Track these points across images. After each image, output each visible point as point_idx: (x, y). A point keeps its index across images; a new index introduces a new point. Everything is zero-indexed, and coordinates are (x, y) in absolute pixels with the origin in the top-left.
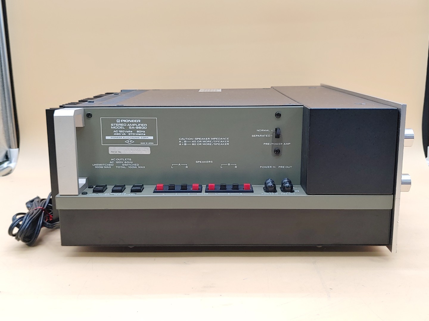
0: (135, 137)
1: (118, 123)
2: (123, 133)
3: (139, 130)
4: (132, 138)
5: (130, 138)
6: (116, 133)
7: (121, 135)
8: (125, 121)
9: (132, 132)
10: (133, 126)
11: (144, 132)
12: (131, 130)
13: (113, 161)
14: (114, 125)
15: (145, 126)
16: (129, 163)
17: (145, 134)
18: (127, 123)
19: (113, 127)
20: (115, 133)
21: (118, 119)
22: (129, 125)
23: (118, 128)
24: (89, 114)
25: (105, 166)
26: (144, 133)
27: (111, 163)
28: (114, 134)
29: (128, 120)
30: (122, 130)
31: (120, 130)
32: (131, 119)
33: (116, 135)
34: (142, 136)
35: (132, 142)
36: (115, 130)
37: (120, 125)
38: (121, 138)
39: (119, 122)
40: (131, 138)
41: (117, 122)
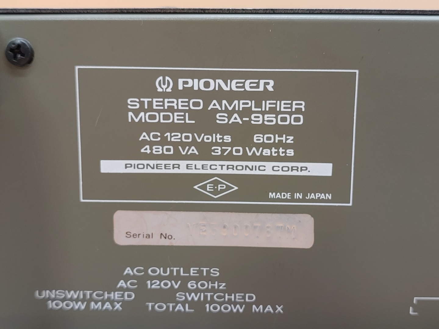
0: (244, 163)
1: (164, 95)
2: (184, 145)
3: (263, 129)
4: (230, 172)
5: (219, 171)
6: (152, 144)
7: (177, 156)
8: (197, 84)
9: (228, 139)
10: (238, 112)
11: (291, 139)
12: (224, 129)
13: (134, 277)
14: (142, 103)
15: (298, 111)
16: (207, 290)
17: (291, 152)
18: (207, 97)
19: (136, 113)
20: (145, 142)
21: (164, 74)
22: (218, 107)
23: (160, 118)
24: (19, 46)
25: (96, 302)
26: (286, 146)
27: (121, 289)
28: (143, 151)
29: (211, 81)
30: (181, 128)
31: (174, 128)
32: (226, 77)
33: (151, 157)
34: (278, 159)
35: (229, 188)
37: (174, 105)
38: (176, 171)
39: (169, 90)
40: (225, 171)
41: (160, 90)
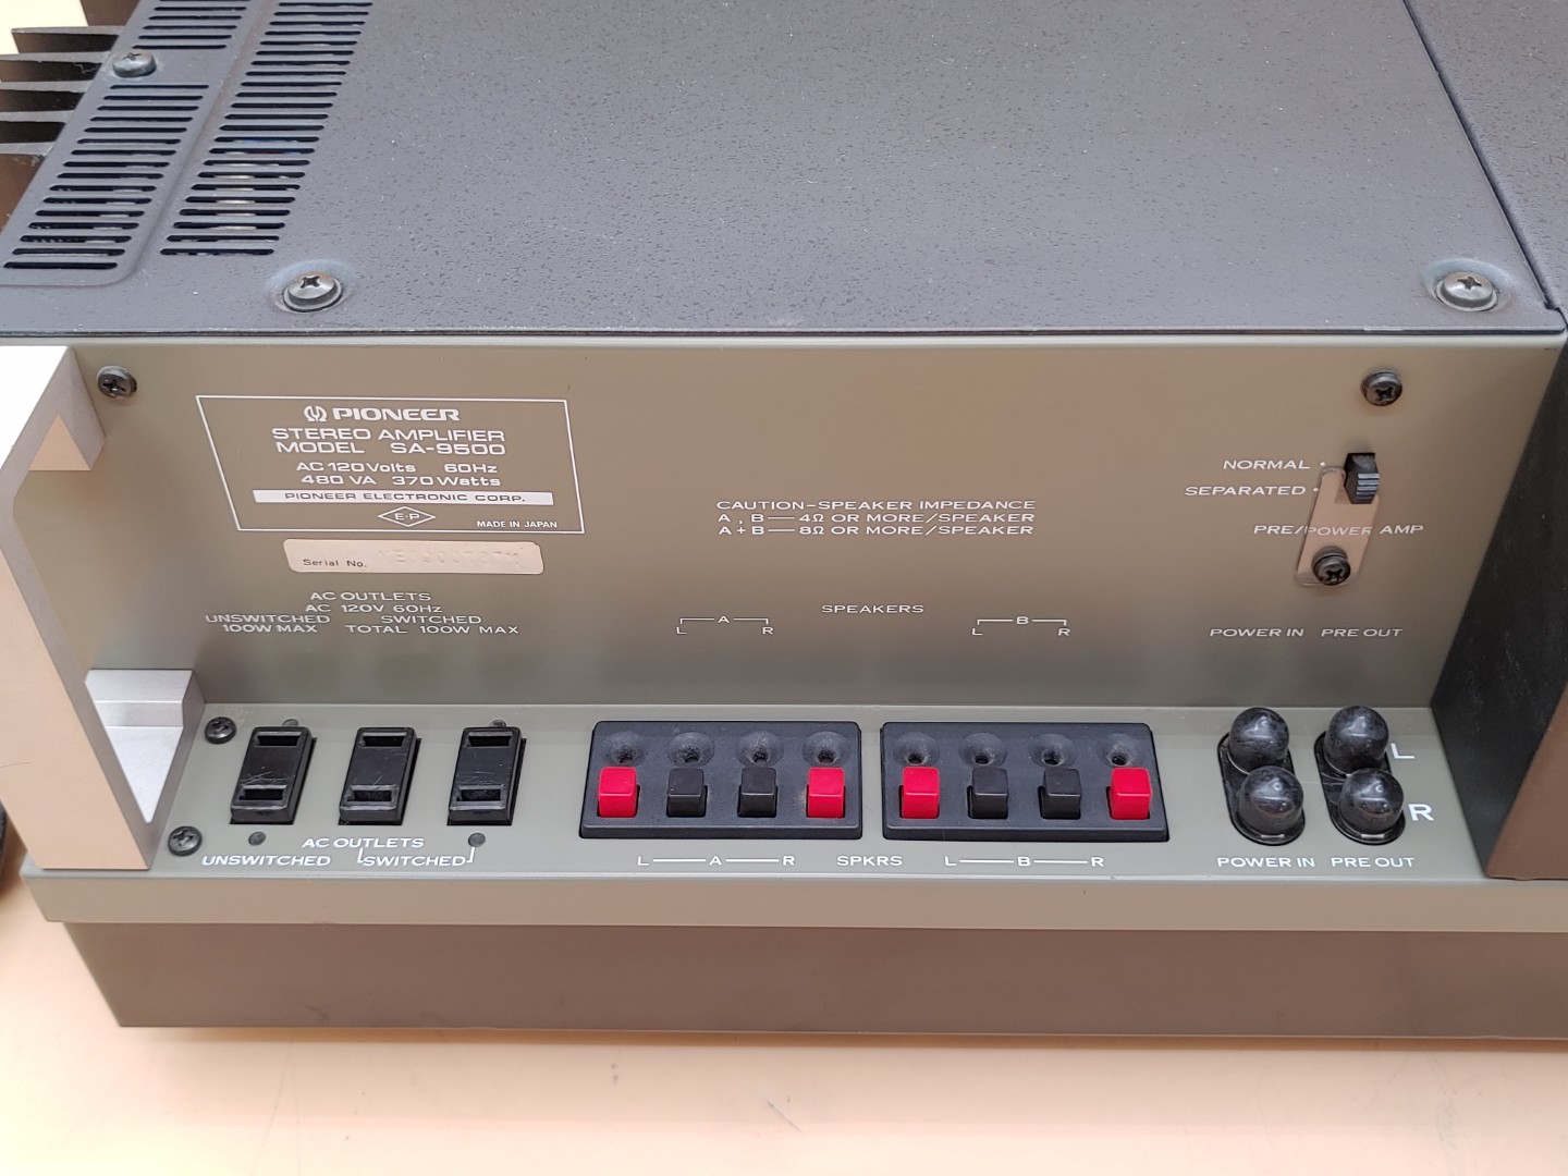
0: (438, 493)
1: (318, 425)
2: (356, 476)
3: (454, 459)
4: (421, 501)
5: (406, 500)
6: (314, 475)
7: (348, 486)
8: (360, 414)
9: (411, 468)
10: (418, 441)
11: (492, 469)
12: (404, 459)
13: (324, 602)
14: (292, 434)
15: (495, 441)
16: (419, 613)
17: (495, 482)
18: (376, 427)
19: (287, 443)
20: (305, 473)
21: (313, 404)
22: (390, 436)
23: (318, 448)
24: (116, 379)
25: (283, 625)
26: (489, 476)
27: (311, 612)
28: (304, 480)
29: (377, 411)
30: (350, 458)
31: (336, 457)
32: (395, 407)
33: (315, 486)
34: (481, 488)
35: (422, 517)
36: (307, 458)
37: (334, 434)
38: (351, 500)
39: (323, 420)
40: (414, 500)
41: (311, 420)
